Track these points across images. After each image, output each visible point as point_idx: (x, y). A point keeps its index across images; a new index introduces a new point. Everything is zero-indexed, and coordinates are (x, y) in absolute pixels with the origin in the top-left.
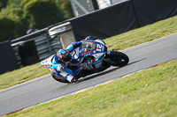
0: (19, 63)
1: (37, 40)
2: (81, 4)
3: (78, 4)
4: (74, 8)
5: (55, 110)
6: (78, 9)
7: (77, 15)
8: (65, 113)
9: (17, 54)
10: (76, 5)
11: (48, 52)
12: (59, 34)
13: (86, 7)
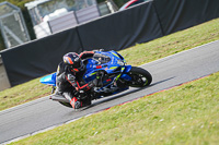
2: (14, 32)
3: (10, 33)
4: (6, 38)
6: (11, 38)
7: (9, 46)
10: (8, 34)
13: (20, 36)
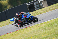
0: (29, 11)
1: (35, 3)
5: (41, 27)
8: (43, 28)
9: (28, 8)
11: (38, 7)
12: (42, 1)
